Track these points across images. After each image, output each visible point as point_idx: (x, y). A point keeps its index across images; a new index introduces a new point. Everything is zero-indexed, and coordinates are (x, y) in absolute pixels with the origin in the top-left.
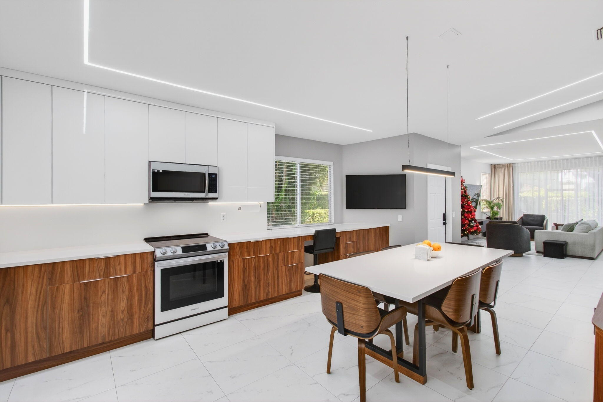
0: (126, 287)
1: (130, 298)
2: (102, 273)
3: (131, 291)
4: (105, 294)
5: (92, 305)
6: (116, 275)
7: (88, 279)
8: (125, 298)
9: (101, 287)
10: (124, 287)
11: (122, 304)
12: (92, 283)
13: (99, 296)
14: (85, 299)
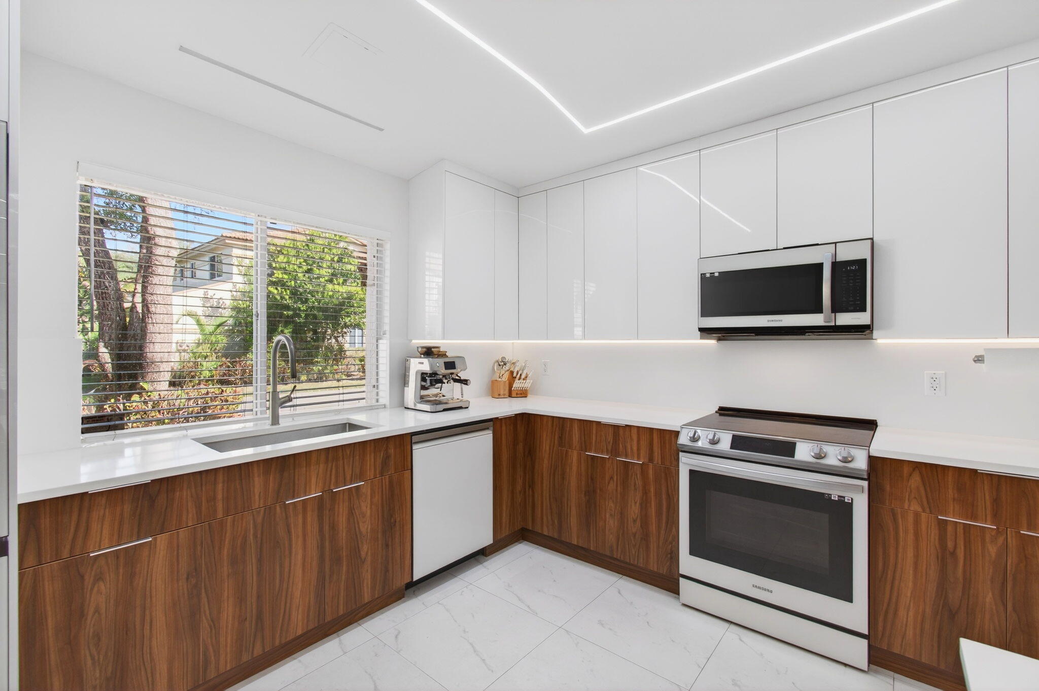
0: (639, 483)
1: (644, 505)
2: (610, 448)
3: (645, 492)
4: (614, 481)
5: (599, 491)
6: (626, 457)
7: (596, 452)
8: (638, 498)
9: (609, 469)
10: (637, 482)
11: (634, 510)
12: (599, 458)
13: (607, 482)
14: (592, 479)
